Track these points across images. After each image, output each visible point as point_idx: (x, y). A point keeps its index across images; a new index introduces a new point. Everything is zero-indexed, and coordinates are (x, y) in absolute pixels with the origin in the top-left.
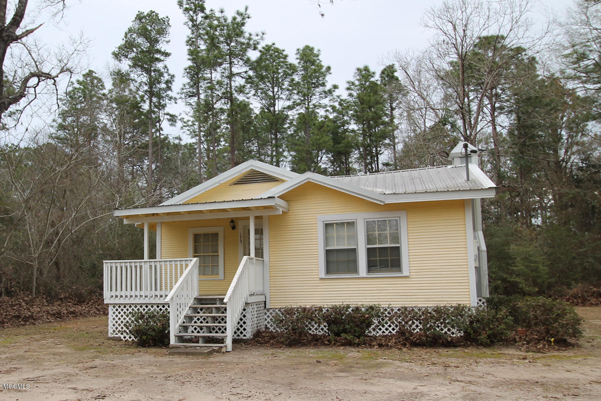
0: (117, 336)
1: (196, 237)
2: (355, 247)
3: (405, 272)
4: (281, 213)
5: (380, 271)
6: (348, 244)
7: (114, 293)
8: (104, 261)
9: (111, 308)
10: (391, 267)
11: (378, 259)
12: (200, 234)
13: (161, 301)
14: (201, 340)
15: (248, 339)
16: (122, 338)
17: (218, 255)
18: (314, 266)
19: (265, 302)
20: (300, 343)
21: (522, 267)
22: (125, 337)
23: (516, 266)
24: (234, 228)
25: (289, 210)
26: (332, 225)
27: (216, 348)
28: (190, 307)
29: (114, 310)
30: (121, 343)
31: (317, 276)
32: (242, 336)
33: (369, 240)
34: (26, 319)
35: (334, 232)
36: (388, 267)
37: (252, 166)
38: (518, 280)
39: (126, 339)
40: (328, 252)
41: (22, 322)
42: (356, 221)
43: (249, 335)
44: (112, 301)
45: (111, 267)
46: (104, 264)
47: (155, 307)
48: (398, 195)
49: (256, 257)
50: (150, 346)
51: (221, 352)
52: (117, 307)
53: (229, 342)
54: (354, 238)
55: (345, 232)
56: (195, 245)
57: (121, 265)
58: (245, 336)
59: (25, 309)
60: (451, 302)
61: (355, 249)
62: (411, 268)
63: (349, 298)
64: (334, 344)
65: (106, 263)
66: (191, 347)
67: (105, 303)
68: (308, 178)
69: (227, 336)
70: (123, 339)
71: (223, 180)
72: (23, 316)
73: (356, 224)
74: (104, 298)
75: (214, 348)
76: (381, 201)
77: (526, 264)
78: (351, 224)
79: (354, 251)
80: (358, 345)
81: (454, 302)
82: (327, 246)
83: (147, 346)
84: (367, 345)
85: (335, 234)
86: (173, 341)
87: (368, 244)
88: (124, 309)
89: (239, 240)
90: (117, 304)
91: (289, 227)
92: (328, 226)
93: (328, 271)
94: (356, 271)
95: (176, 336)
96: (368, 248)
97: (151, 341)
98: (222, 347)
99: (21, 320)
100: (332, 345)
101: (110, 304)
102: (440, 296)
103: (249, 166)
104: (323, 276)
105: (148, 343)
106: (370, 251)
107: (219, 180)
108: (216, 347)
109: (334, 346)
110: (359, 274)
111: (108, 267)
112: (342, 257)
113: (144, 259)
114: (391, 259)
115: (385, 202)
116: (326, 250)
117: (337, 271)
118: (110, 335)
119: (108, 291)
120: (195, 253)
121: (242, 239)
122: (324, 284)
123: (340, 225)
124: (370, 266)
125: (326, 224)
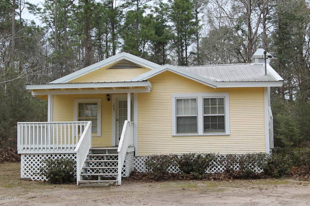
0: (28, 177)
1: (81, 106)
2: (196, 115)
3: (227, 132)
4: (149, 92)
5: (211, 132)
6: (191, 114)
7: (25, 146)
8: (18, 123)
9: (23, 157)
10: (218, 129)
11: (210, 123)
12: (83, 104)
13: (72, 151)
14: (99, 177)
16: (32, 178)
17: (97, 119)
18: (169, 128)
19: (134, 152)
20: (164, 179)
21: (284, 129)
22: (34, 178)
23: (280, 128)
24: (109, 100)
26: (181, 100)
27: (112, 183)
29: (26, 158)
30: (31, 182)
31: (171, 134)
33: (206, 110)
35: (182, 105)
36: (217, 129)
37: (124, 56)
38: (281, 137)
39: (35, 179)
40: (178, 118)
42: (197, 98)
43: (127, 174)
44: (25, 152)
46: (18, 125)
47: (67, 156)
48: (225, 83)
49: (131, 121)
51: (115, 186)
52: (28, 156)
53: (119, 179)
54: (196, 109)
55: (190, 105)
56: (79, 111)
58: (124, 175)
60: (256, 151)
61: (196, 116)
62: (231, 130)
63: (191, 149)
64: (186, 179)
65: (19, 124)
66: (94, 183)
67: (18, 153)
68: (167, 68)
69: (118, 175)
70: (33, 180)
71: (103, 65)
73: (197, 100)
74: (18, 149)
75: (110, 183)
76: (214, 86)
77: (286, 127)
79: (195, 118)
80: (201, 179)
81: (258, 151)
82: (177, 115)
84: (207, 179)
86: (79, 179)
87: (205, 113)
88: (33, 157)
89: (113, 109)
90: (27, 154)
92: (178, 101)
93: (178, 131)
94: (196, 131)
95: (81, 176)
96: (204, 116)
100: (185, 180)
101: (23, 154)
103: (122, 57)
104: (174, 134)
106: (205, 118)
109: (186, 180)
110: (198, 133)
111: (21, 127)
112: (187, 122)
113: (47, 121)
114: (218, 124)
115: (216, 87)
116: (177, 117)
117: (184, 131)
118: (22, 177)
119: (21, 144)
120: (79, 117)
121: (115, 108)
122: (175, 140)
123: (186, 100)
124: (206, 128)
125: (177, 99)
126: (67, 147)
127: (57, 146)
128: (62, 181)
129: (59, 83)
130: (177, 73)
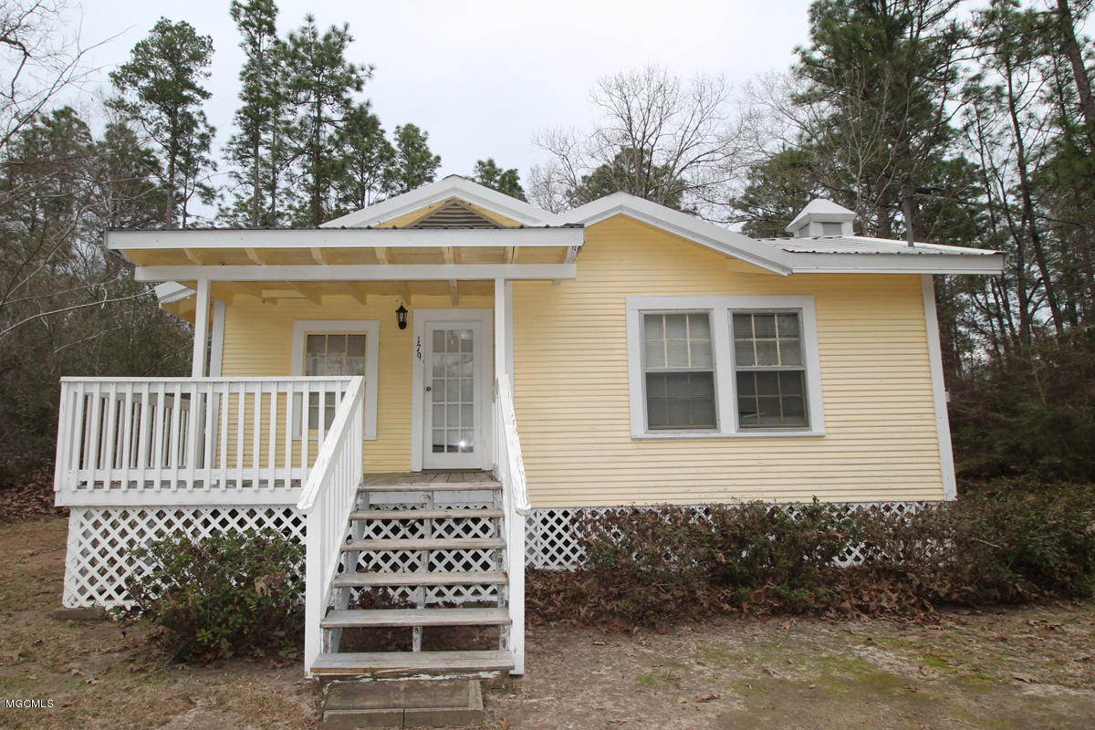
0: (93, 604)
1: (313, 342)
2: (711, 369)
3: (817, 428)
5: (761, 425)
6: (693, 364)
7: (90, 474)
8: (63, 379)
9: (75, 519)
10: (785, 415)
11: (757, 396)
12: (321, 335)
16: (110, 610)
18: (619, 410)
24: (404, 324)
26: (659, 317)
27: (491, 676)
28: (351, 521)
29: (88, 525)
31: (628, 434)
35: (662, 335)
36: (778, 415)
37: (455, 189)
40: (652, 379)
42: (712, 313)
44: (83, 498)
45: (86, 398)
46: (63, 387)
47: (261, 514)
48: (819, 256)
52: (98, 516)
53: (517, 642)
54: (709, 350)
55: (686, 334)
56: (308, 361)
61: (711, 372)
62: (827, 418)
65: (69, 383)
66: (398, 675)
67: (57, 504)
68: (621, 207)
69: (511, 623)
71: (388, 214)
73: (712, 319)
74: (56, 488)
75: (483, 675)
76: (784, 268)
78: (702, 318)
79: (707, 378)
82: (648, 365)
83: (209, 662)
85: (665, 340)
86: (315, 646)
87: (739, 363)
88: (121, 521)
89: (416, 353)
90: (97, 508)
91: (561, 318)
92: (651, 319)
93: (654, 422)
94: (710, 421)
95: (326, 629)
96: (738, 372)
97: (225, 644)
101: (76, 507)
102: (886, 479)
103: (448, 191)
104: (640, 432)
106: (743, 380)
107: (379, 214)
108: (490, 670)
110: (720, 431)
112: (681, 392)
114: (784, 399)
115: (792, 270)
116: (647, 374)
117: (673, 422)
118: (67, 604)
119: (70, 468)
121: (421, 351)
122: (641, 452)
123: (676, 318)
124: (745, 413)
125: (645, 315)
126: (264, 478)
127: (223, 474)
128: (230, 649)
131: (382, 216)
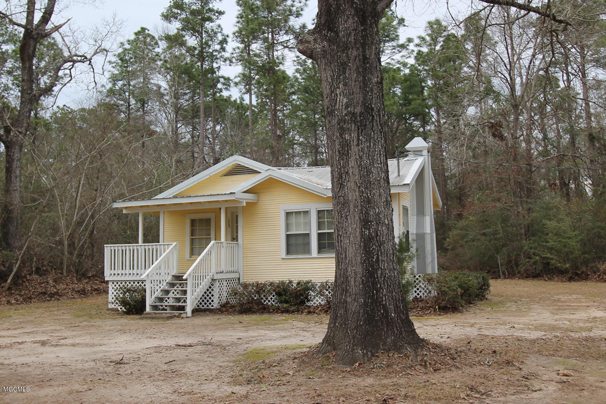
0: (115, 307)
1: (193, 222)
2: (309, 232)
4: (245, 205)
5: (328, 252)
6: (303, 230)
7: (112, 272)
8: (105, 245)
9: (110, 283)
11: (327, 242)
12: (196, 220)
13: (138, 278)
14: (169, 308)
15: (214, 309)
16: (119, 309)
17: (210, 238)
18: (277, 248)
19: (239, 278)
20: (250, 311)
22: (121, 308)
25: (258, 201)
26: (292, 213)
28: (168, 283)
29: (113, 286)
31: (279, 257)
32: (210, 307)
33: (320, 226)
34: (52, 296)
35: (293, 219)
37: (236, 160)
39: (122, 310)
40: (288, 237)
41: (48, 298)
42: (310, 211)
43: (216, 305)
44: (112, 278)
45: (111, 250)
46: (105, 248)
47: (136, 283)
49: (226, 241)
50: (133, 314)
52: (115, 283)
53: (189, 310)
54: (309, 224)
55: (301, 219)
56: (192, 229)
57: (122, 248)
58: (212, 306)
59: (52, 286)
61: (309, 234)
63: (303, 274)
64: (276, 312)
65: (107, 247)
66: (159, 313)
67: (106, 280)
68: (270, 175)
69: (187, 306)
70: (120, 310)
72: (49, 293)
73: (310, 213)
74: (105, 276)
75: (176, 314)
76: (325, 195)
78: (306, 213)
79: (308, 235)
80: (293, 312)
82: (287, 231)
83: (131, 314)
85: (294, 221)
86: (148, 309)
87: (319, 229)
88: (120, 285)
90: (115, 281)
91: (258, 215)
92: (288, 214)
93: (288, 252)
94: (309, 252)
95: (150, 305)
96: (318, 233)
97: (134, 310)
98: (181, 313)
99: (47, 296)
101: (110, 281)
103: (234, 161)
104: (284, 256)
105: (132, 311)
106: (320, 236)
107: (209, 172)
109: (275, 314)
110: (311, 255)
111: (108, 249)
112: (300, 241)
113: (138, 243)
115: (327, 195)
116: (287, 235)
117: (297, 253)
118: (109, 307)
119: (108, 270)
120: (192, 236)
121: (230, 224)
122: (284, 263)
123: (298, 213)
124: (321, 248)
125: (287, 213)
129: (164, 198)
130: (281, 180)
131: (211, 173)
